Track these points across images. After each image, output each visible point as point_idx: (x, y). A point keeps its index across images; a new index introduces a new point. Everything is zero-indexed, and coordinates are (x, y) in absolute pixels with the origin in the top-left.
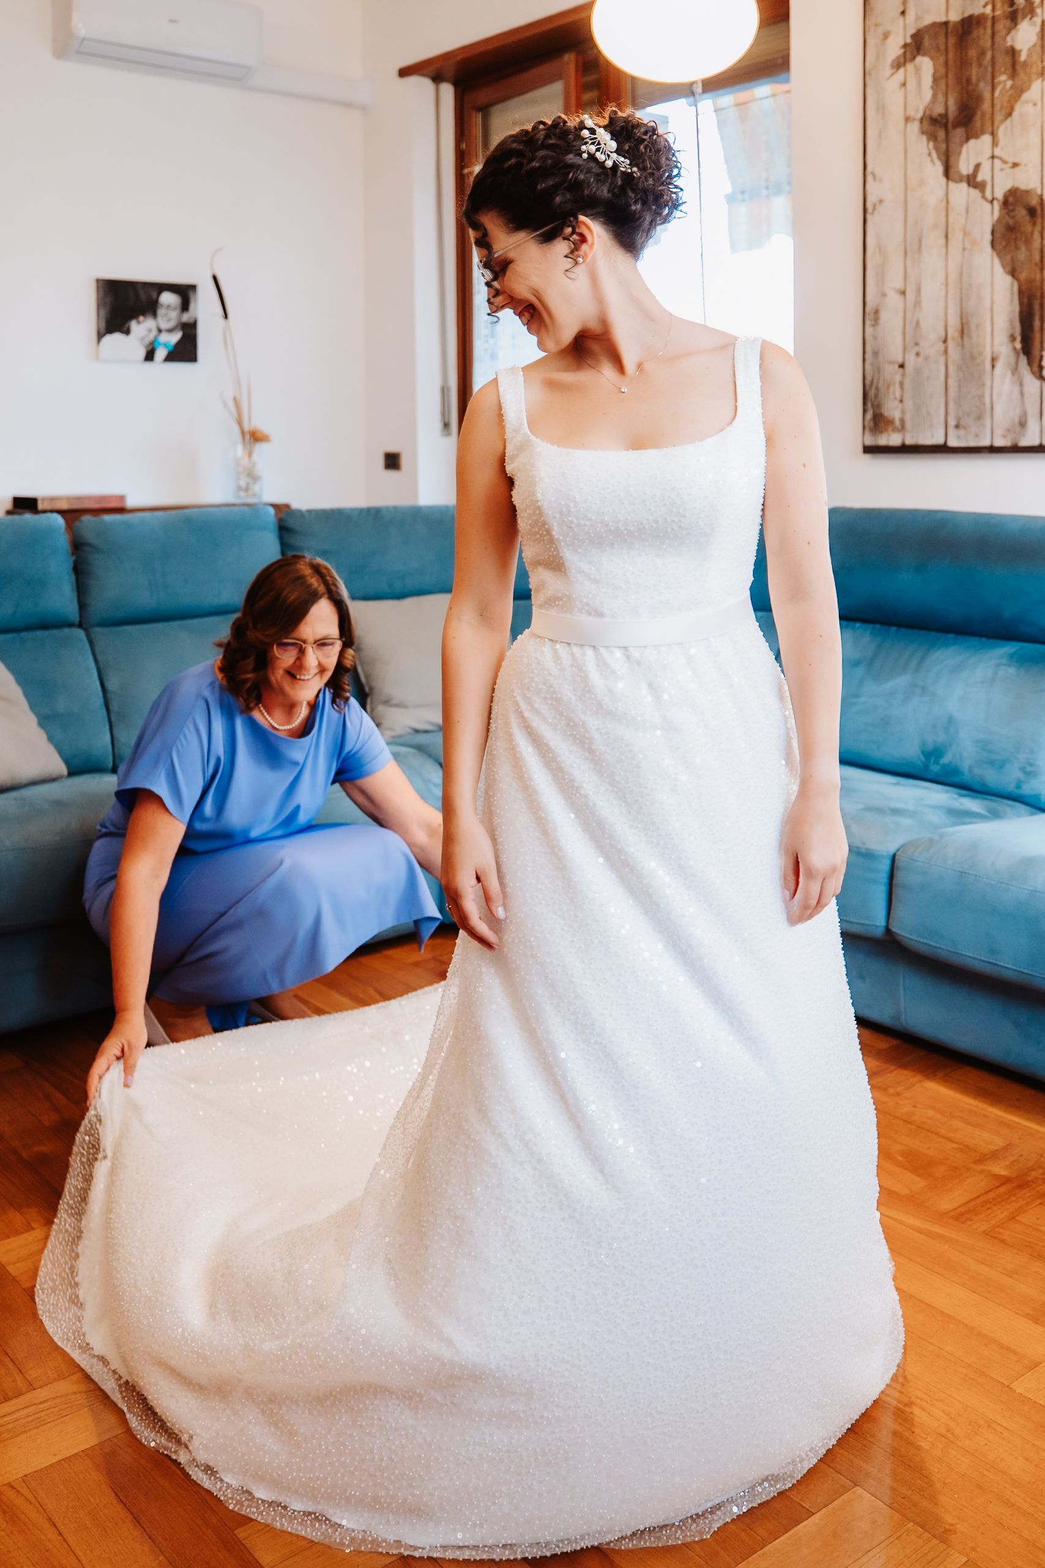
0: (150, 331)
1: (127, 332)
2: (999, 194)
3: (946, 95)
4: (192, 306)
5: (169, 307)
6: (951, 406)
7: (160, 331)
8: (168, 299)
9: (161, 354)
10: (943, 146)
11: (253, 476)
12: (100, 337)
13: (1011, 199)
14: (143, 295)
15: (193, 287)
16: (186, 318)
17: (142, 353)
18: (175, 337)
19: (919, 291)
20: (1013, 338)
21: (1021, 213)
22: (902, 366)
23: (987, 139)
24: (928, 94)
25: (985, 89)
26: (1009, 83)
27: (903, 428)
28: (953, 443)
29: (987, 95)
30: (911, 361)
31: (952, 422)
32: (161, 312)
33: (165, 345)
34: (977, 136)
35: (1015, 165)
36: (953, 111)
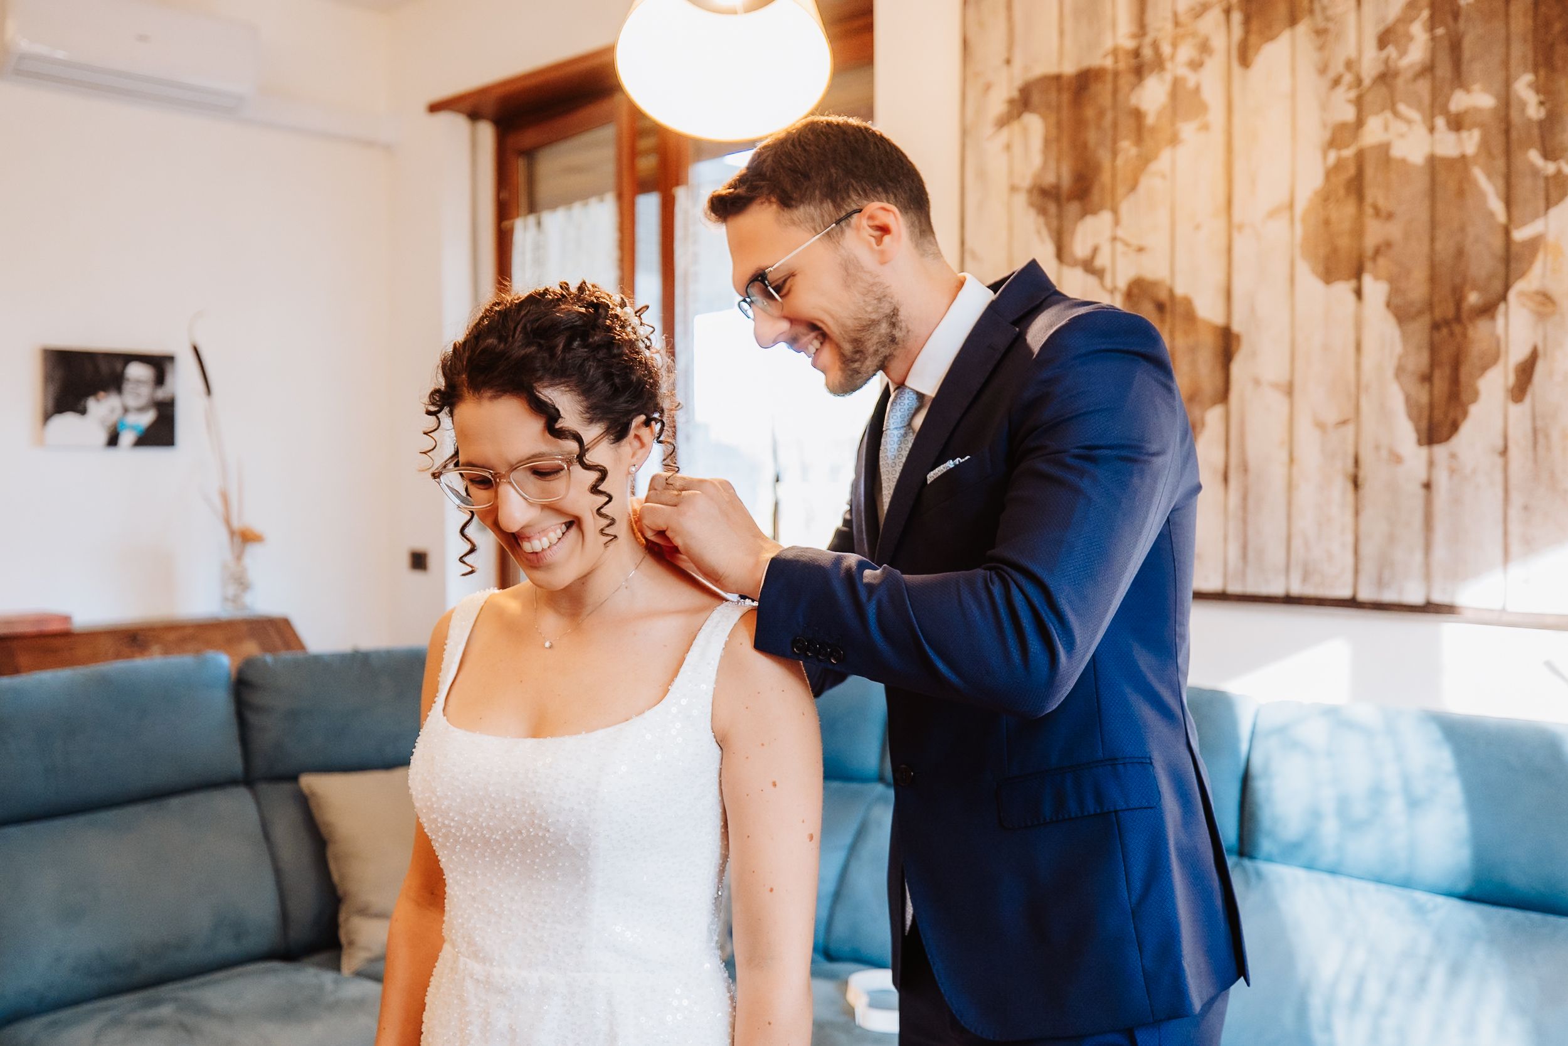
0: (112, 411)
1: (83, 412)
2: (1122, 283)
3: (1058, 161)
4: (169, 379)
5: (138, 382)
7: (126, 410)
8: (137, 372)
9: (127, 438)
10: (1054, 223)
11: (242, 583)
12: (47, 417)
13: (1135, 291)
14: (104, 368)
15: (171, 359)
16: (161, 394)
17: (103, 437)
18: (147, 419)
21: (1148, 307)
23: (1106, 217)
24: (1036, 159)
25: (1104, 156)
26: (1134, 150)
29: (1106, 163)
32: (127, 387)
33: (132, 428)
34: (1094, 212)
35: (1140, 250)
36: (1066, 181)
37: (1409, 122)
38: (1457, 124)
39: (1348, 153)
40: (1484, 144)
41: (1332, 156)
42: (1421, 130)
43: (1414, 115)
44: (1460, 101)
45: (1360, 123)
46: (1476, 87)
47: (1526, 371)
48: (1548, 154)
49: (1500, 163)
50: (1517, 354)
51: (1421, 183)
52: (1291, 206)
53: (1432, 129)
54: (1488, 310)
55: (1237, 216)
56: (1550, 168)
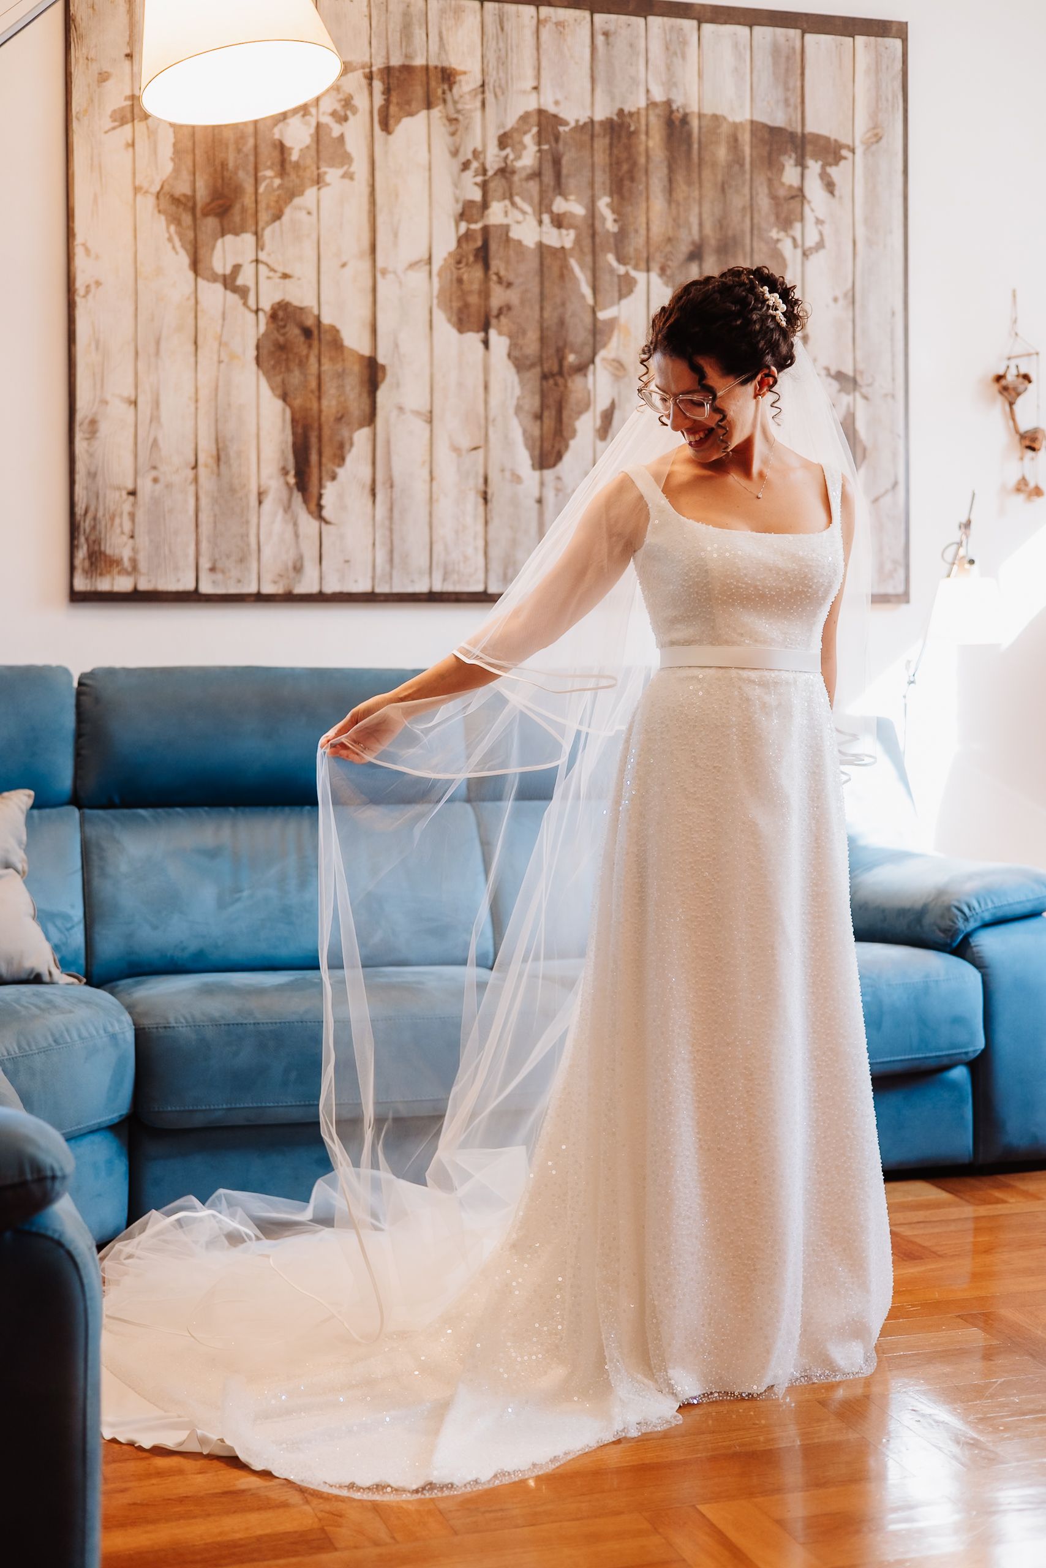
2: (266, 305)
3: (192, 172)
6: (204, 545)
10: (190, 235)
13: (281, 314)
19: (157, 404)
20: (285, 472)
21: (294, 332)
22: (133, 493)
23: (248, 238)
24: (167, 167)
25: (245, 180)
26: (277, 182)
27: (135, 568)
28: (206, 588)
29: (249, 187)
30: (146, 487)
31: (205, 564)
34: (234, 233)
35: (285, 276)
36: (202, 195)
37: (524, 213)
38: (559, 222)
39: (476, 226)
40: (578, 241)
41: (463, 227)
42: (532, 221)
43: (528, 208)
44: (560, 205)
45: (485, 205)
46: (572, 197)
47: (608, 417)
48: (621, 260)
49: (589, 259)
50: (602, 404)
51: (533, 263)
52: (430, 261)
53: (540, 222)
54: (581, 369)
55: (380, 264)
56: (622, 270)
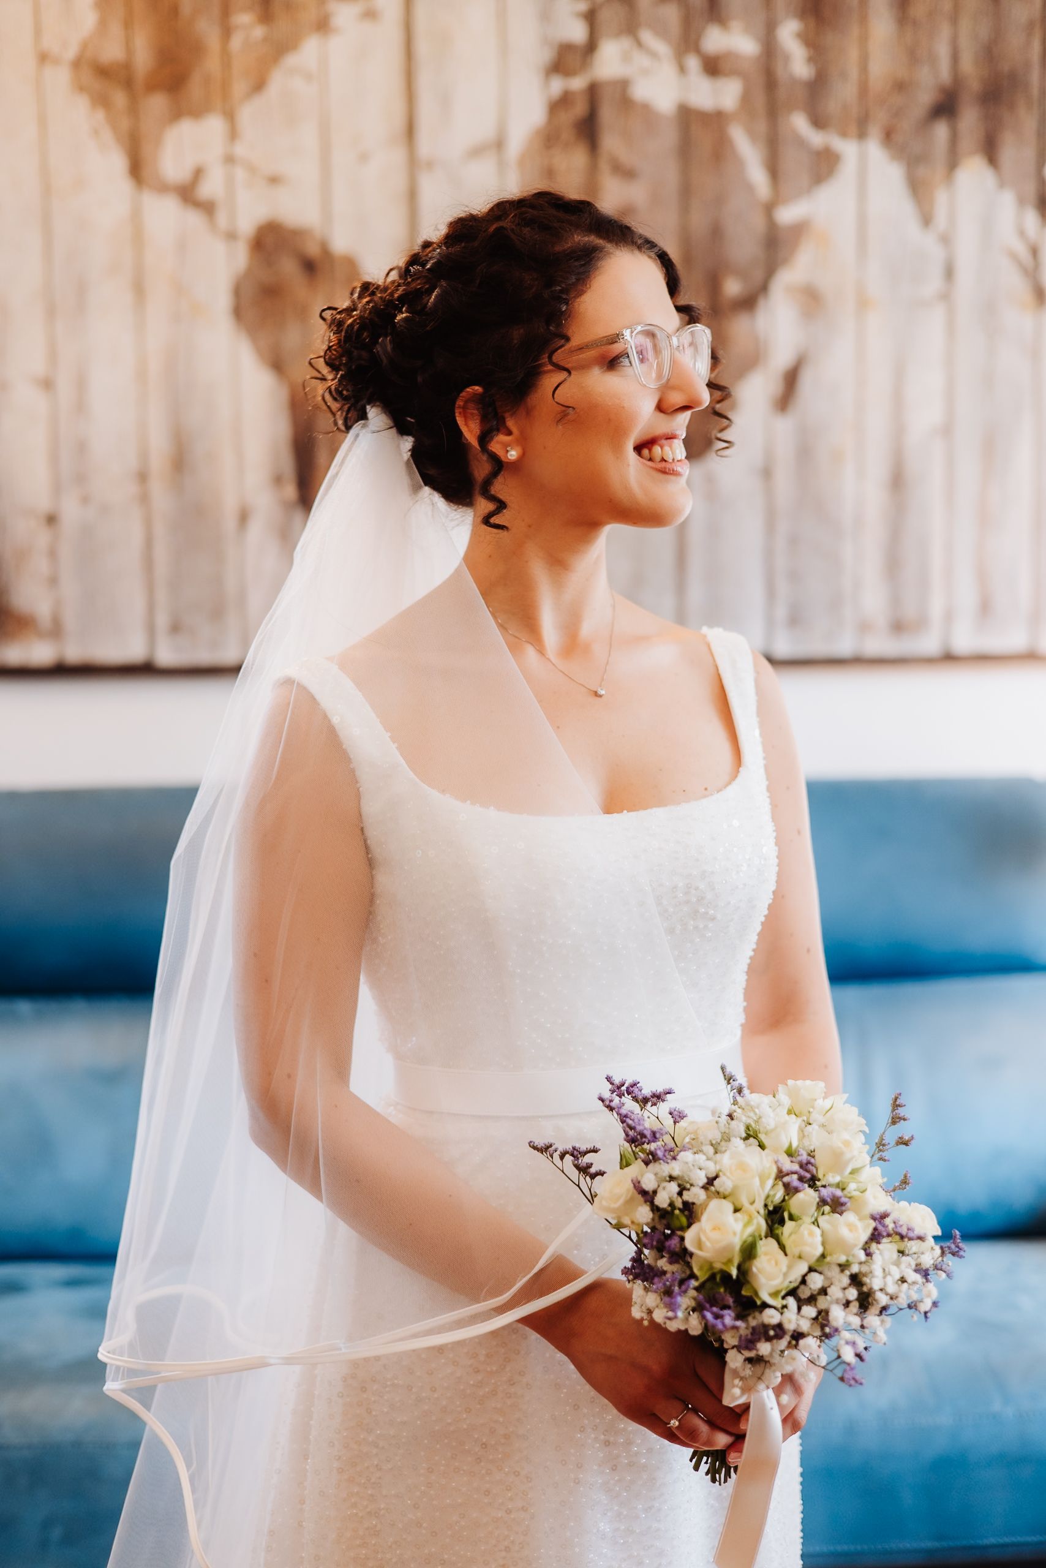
2: (245, 227)
3: (128, 24)
6: (162, 596)
10: (125, 124)
13: (267, 240)
19: (81, 384)
20: (278, 480)
21: (289, 267)
22: (51, 520)
23: (215, 123)
24: (86, 20)
25: (208, 30)
26: (259, 32)
27: (56, 631)
28: (165, 656)
29: (214, 44)
30: (71, 511)
31: (162, 620)
34: (197, 113)
35: (274, 180)
36: (143, 59)
37: (654, 55)
38: (713, 67)
39: (578, 83)
40: (746, 99)
41: (557, 85)
42: (667, 70)
43: (661, 47)
44: (716, 40)
45: (591, 47)
46: (736, 25)
47: (791, 379)
48: (818, 122)
49: (762, 126)
50: (781, 358)
51: (669, 137)
52: (499, 144)
53: (682, 69)
54: (748, 303)
55: (424, 151)
56: (816, 138)
